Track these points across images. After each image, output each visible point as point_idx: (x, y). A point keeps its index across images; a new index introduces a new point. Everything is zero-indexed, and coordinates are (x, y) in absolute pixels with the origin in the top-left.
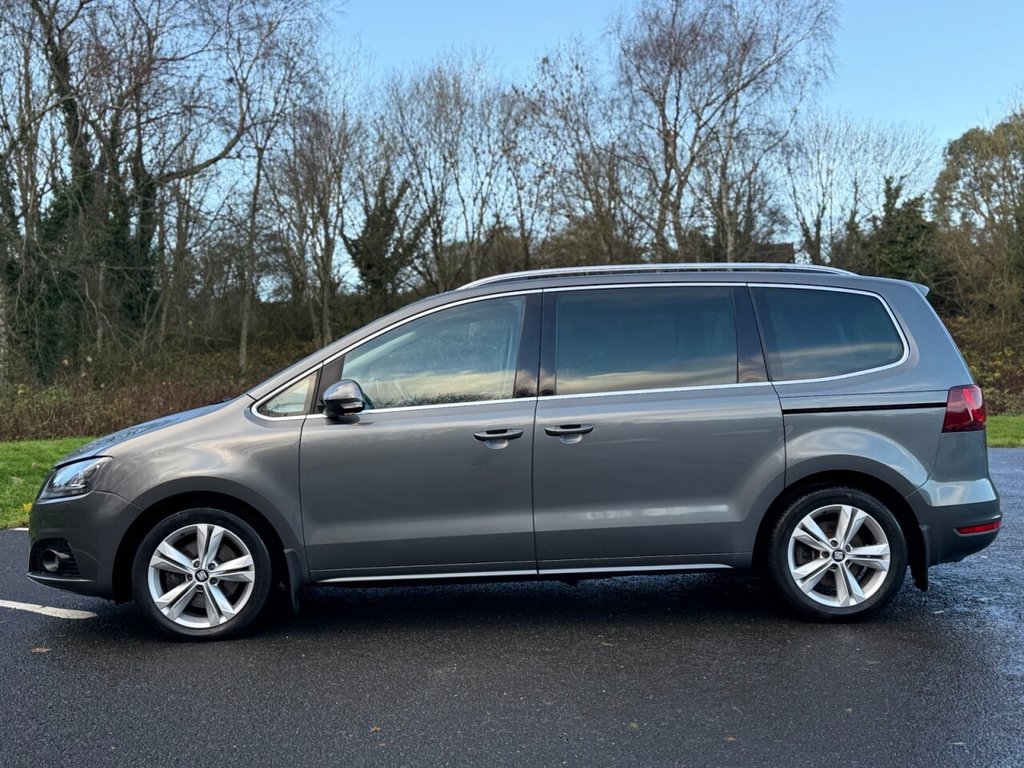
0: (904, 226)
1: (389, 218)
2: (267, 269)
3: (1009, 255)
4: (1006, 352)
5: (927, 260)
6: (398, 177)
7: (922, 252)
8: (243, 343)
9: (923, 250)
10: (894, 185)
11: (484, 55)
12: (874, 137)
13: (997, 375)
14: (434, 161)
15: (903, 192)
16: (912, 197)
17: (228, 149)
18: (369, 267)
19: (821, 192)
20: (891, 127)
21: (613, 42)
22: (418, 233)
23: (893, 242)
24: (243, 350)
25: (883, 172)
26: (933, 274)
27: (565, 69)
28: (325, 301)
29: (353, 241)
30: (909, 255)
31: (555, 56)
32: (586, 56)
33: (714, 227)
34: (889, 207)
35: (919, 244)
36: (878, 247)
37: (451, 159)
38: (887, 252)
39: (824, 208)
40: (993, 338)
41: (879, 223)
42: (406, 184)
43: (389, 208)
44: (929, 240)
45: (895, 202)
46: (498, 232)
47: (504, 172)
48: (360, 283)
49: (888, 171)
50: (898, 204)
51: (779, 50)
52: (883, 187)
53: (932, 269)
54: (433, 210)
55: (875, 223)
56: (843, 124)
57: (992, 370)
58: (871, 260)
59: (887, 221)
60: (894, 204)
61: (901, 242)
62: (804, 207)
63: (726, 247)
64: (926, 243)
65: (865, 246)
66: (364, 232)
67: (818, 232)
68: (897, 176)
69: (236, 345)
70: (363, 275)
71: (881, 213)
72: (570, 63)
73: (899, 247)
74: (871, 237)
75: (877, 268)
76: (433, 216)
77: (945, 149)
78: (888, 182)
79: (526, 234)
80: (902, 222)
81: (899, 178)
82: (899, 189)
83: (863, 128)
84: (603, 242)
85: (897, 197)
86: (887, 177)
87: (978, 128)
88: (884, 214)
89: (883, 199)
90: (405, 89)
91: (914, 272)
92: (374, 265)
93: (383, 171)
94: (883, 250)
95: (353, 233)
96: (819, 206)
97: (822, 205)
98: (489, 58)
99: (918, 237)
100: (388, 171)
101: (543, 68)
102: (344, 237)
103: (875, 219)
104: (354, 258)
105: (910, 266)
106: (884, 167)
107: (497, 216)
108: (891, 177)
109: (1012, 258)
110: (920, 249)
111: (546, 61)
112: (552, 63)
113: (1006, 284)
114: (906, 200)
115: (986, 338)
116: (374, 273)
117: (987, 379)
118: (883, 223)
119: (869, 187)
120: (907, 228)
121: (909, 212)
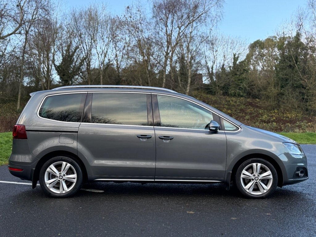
0: (239, 70)
1: (71, 59)
2: (26, 74)
3: (274, 80)
4: (275, 111)
5: (246, 80)
6: (74, 45)
7: (245, 78)
8: (19, 100)
9: (245, 77)
10: (236, 56)
11: (106, 5)
12: (230, 41)
13: (274, 118)
14: (87, 40)
15: (239, 59)
16: (242, 60)
17: (16, 30)
18: (64, 75)
19: (213, 57)
20: (236, 38)
21: (151, 3)
22: (81, 64)
23: (236, 74)
24: (19, 103)
25: (233, 52)
26: (248, 85)
27: (134, 11)
28: (48, 86)
29: (58, 66)
30: (241, 79)
31: (132, 6)
32: (142, 7)
33: (179, 67)
34: (234, 63)
35: (244, 76)
36: (231, 76)
37: (93, 39)
38: (234, 77)
39: (214, 63)
40: (269, 106)
41: (231, 68)
42: (77, 48)
43: (71, 55)
44: (247, 74)
45: (237, 62)
46: (109, 65)
47: (112, 45)
48: (60, 81)
49: (235, 52)
50: (238, 62)
51: (206, 9)
52: (233, 56)
53: (247, 83)
54: (87, 56)
55: (230, 68)
56: (221, 36)
57: (272, 116)
58: (229, 80)
59: (234, 67)
60: (236, 63)
61: (238, 75)
62: (208, 62)
63: (188, 74)
64: (246, 75)
65: (227, 75)
66: (62, 63)
67: (212, 70)
68: (237, 53)
69: (16, 101)
70: (61, 78)
71: (231, 65)
72: (136, 9)
73: (238, 76)
74: (229, 72)
75: (231, 83)
76: (87, 59)
77: (249, 46)
78: (235, 55)
79: (119, 66)
80: (239, 68)
81: (238, 54)
82: (238, 57)
83: (227, 38)
84: (147, 70)
85: (237, 60)
86: (234, 54)
87: (259, 40)
88: (233, 65)
89: (233, 61)
90: (77, 15)
91: (242, 84)
92: (65, 75)
93: (69, 42)
94: (233, 77)
95: (57, 63)
96: (213, 62)
97: (214, 62)
98: (108, 6)
99: (244, 73)
100: (71, 43)
101: (127, 10)
102: (54, 64)
103: (230, 67)
104: (58, 72)
105: (241, 82)
106: (233, 50)
107: (109, 60)
108: (235, 54)
109: (275, 81)
110: (244, 77)
111: (128, 7)
112: (130, 8)
113: (273, 89)
114: (240, 61)
115: (267, 106)
116: (65, 78)
117: (271, 120)
118: (233, 68)
119: (229, 56)
120: (240, 70)
121: (241, 65)
